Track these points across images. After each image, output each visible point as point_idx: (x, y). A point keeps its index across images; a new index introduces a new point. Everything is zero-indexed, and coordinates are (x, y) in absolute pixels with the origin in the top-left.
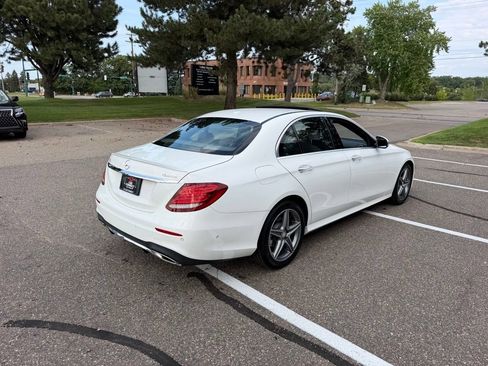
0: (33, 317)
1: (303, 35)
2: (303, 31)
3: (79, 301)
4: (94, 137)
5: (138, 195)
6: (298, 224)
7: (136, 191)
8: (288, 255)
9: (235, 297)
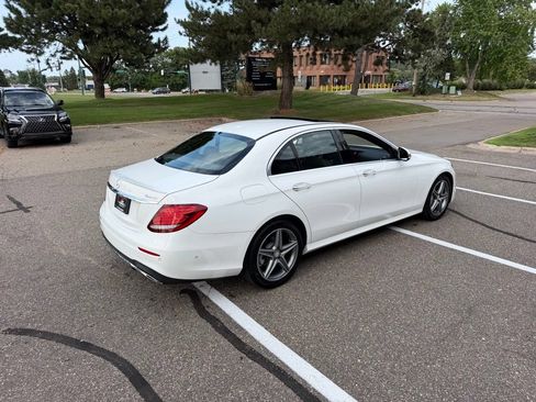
1: (364, 22)
4: (138, 141)
5: (128, 213)
6: (294, 243)
7: (126, 211)
8: (283, 274)
9: (218, 316)
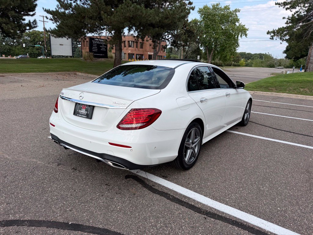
0: (11, 218)
2: (167, 18)
3: (47, 201)
4: (23, 84)
5: (91, 118)
6: (198, 138)
7: (89, 116)
8: (193, 159)
